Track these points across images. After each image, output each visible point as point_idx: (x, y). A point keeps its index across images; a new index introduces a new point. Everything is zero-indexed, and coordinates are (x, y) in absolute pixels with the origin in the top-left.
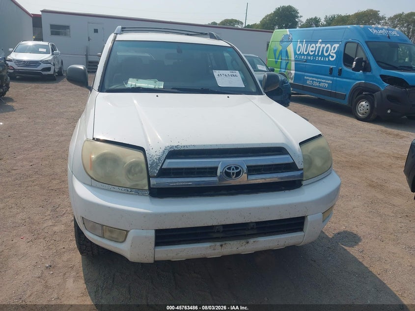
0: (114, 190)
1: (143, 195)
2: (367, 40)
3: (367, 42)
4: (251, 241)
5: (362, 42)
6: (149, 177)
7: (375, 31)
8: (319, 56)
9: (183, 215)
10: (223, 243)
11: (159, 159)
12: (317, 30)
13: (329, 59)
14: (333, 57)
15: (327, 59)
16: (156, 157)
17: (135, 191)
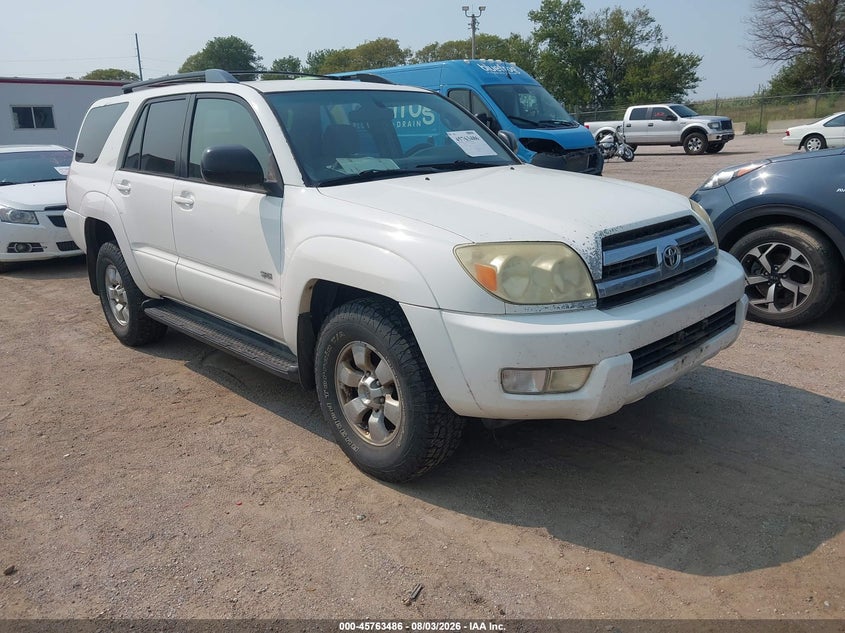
0: (547, 310)
1: (590, 308)
2: (483, 84)
3: (483, 87)
4: (704, 346)
5: (477, 88)
6: (594, 282)
7: (488, 69)
8: (401, 120)
9: (655, 321)
10: (683, 357)
11: (596, 252)
12: (415, 70)
13: (422, 123)
14: (429, 118)
15: (419, 124)
16: (589, 252)
17: (578, 305)
